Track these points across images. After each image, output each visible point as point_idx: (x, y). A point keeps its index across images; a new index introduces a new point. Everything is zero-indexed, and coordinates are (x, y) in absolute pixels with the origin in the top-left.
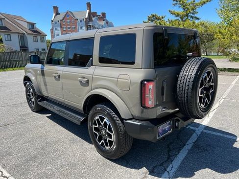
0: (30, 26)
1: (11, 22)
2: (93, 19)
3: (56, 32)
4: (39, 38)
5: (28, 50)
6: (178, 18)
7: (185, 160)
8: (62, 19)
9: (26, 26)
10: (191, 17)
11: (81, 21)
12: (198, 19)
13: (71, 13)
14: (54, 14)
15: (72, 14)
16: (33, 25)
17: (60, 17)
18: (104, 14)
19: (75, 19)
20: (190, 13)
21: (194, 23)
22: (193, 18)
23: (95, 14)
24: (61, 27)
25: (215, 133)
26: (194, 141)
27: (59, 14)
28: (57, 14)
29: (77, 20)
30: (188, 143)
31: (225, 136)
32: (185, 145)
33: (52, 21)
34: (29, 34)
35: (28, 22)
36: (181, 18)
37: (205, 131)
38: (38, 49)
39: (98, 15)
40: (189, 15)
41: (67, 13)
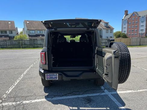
3: (124, 26)
5: (102, 37)
11: (143, 17)
14: (125, 15)
15: (137, 14)
24: (128, 23)
28: (127, 15)
29: (140, 17)
33: (123, 20)
34: (104, 29)
38: (108, 37)
41: (134, 13)
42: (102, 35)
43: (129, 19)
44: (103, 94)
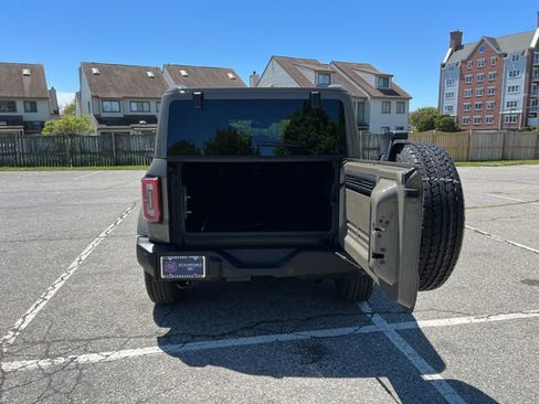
0: (382, 80)
3: (448, 90)
4: (394, 104)
5: (367, 129)
8: (466, 57)
9: (372, 81)
11: (515, 58)
13: (493, 41)
14: (450, 50)
15: (495, 44)
16: (386, 79)
17: (462, 55)
19: (500, 55)
24: (462, 78)
25: (402, 345)
26: (317, 336)
27: (462, 47)
28: (458, 47)
29: (506, 55)
30: (305, 332)
31: (413, 358)
33: (443, 66)
34: (374, 98)
35: (377, 75)
37: (389, 334)
38: (388, 129)
41: (483, 41)
42: (366, 121)
43: (464, 62)
44: (366, 329)
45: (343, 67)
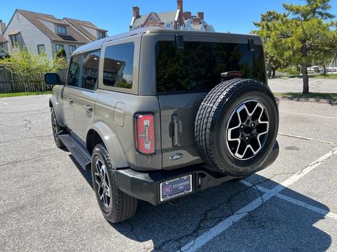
0: (101, 34)
1: (77, 30)
2: (186, 22)
6: (299, 16)
7: (218, 238)
8: (142, 23)
9: (95, 34)
10: (320, 13)
11: (168, 26)
12: (331, 16)
13: (156, 14)
14: (134, 18)
15: (157, 16)
17: (141, 21)
18: (201, 15)
19: (161, 23)
20: (318, 7)
21: (319, 23)
22: (322, 16)
23: (188, 15)
25: (294, 201)
26: (250, 210)
27: (140, 17)
29: (163, 24)
30: (240, 211)
31: (310, 207)
32: (233, 214)
35: (97, 30)
36: (302, 15)
37: (280, 196)
39: (193, 16)
40: (317, 10)
41: (151, 14)
45: (73, 22)
